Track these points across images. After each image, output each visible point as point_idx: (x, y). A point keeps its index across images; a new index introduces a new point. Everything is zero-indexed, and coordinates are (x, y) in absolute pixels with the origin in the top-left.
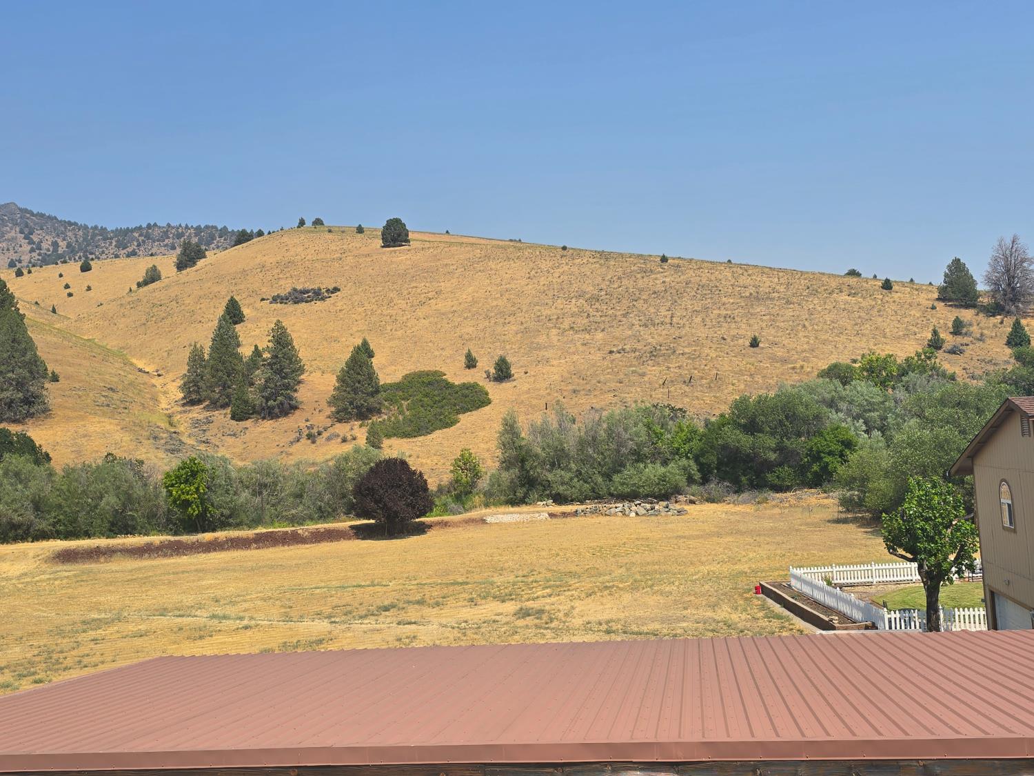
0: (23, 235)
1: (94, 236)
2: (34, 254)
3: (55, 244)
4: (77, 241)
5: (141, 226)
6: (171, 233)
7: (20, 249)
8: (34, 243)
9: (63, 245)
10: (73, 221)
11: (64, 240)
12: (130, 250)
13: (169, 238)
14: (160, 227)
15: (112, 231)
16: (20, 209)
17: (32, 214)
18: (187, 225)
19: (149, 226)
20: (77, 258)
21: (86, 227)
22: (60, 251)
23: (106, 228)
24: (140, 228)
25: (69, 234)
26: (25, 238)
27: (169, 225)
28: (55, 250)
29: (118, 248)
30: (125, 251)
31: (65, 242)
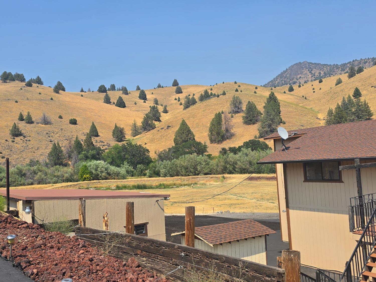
0: (309, 72)
1: (333, 68)
2: (313, 78)
3: (320, 73)
4: (327, 71)
5: (350, 61)
6: (362, 62)
7: (308, 77)
8: (312, 74)
9: (322, 73)
10: (326, 64)
11: (323, 71)
12: (346, 71)
13: (361, 64)
14: (358, 61)
15: (340, 65)
16: (308, 63)
17: (312, 64)
18: (368, 58)
19: (353, 61)
20: (327, 77)
21: (330, 65)
22: (321, 75)
23: (338, 65)
24: (350, 62)
25: (325, 69)
26: (310, 73)
27: (361, 59)
28: (320, 75)
29: (342, 71)
30: (344, 72)
31: (323, 72)
